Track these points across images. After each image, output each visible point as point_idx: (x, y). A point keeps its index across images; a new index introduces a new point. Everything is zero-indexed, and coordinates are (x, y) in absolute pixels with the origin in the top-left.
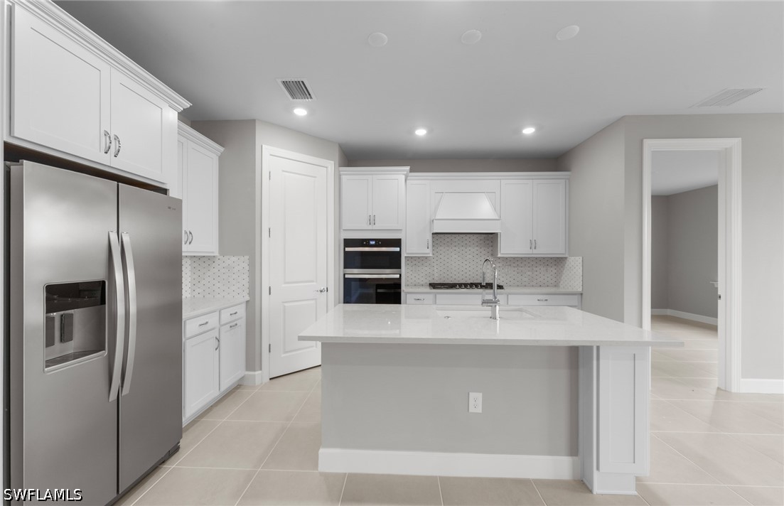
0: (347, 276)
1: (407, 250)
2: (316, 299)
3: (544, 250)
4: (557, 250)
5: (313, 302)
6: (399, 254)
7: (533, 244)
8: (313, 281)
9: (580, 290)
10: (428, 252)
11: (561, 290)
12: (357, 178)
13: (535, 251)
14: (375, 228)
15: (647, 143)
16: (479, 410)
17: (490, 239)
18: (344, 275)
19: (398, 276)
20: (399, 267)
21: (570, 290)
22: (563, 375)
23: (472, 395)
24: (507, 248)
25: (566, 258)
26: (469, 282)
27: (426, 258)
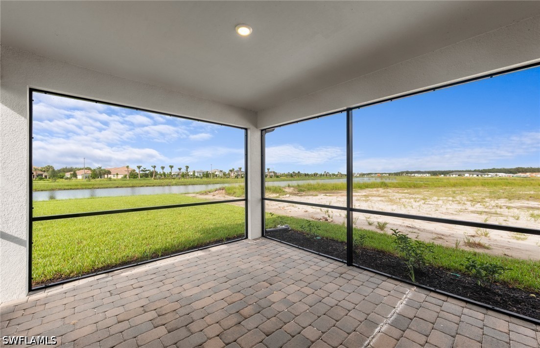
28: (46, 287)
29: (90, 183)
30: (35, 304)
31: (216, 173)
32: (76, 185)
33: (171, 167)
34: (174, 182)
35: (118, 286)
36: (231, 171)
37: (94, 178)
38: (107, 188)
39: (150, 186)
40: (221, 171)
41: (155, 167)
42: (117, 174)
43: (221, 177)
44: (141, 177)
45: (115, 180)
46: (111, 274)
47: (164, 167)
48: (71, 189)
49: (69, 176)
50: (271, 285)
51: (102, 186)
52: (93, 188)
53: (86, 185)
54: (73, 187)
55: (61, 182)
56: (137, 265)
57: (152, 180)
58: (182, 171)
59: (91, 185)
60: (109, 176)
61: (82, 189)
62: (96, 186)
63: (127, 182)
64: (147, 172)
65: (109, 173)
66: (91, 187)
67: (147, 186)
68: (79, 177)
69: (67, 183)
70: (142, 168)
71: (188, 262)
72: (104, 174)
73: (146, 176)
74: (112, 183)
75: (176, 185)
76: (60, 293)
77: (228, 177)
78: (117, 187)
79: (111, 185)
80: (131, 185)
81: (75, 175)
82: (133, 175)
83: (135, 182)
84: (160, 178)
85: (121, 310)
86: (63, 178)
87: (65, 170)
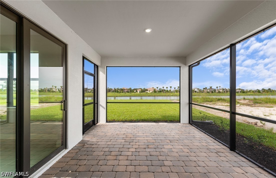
28: (110, 122)
29: (140, 94)
30: (106, 125)
31: (195, 90)
32: (136, 95)
33: (171, 87)
34: (171, 95)
35: (123, 127)
36: (204, 89)
37: (142, 92)
38: (145, 96)
39: (161, 96)
40: (198, 89)
41: (163, 87)
42: (150, 91)
43: (198, 92)
44: (158, 92)
45: (148, 93)
46: (124, 123)
47: (168, 87)
48: (135, 96)
49: (135, 92)
50: (171, 142)
51: (144, 96)
52: (141, 96)
53: (139, 95)
55: (133, 94)
56: (132, 122)
57: (162, 94)
58: (176, 89)
59: (140, 95)
60: (147, 91)
61: (138, 96)
62: (142, 96)
63: (152, 94)
64: (161, 90)
65: (147, 90)
66: (140, 96)
67: (160, 96)
68: (138, 92)
69: (134, 94)
70: (158, 88)
71: (147, 125)
72: (146, 91)
73: (160, 91)
74: (147, 94)
75: (172, 96)
76: (111, 124)
77: (202, 93)
78: (149, 96)
79: (147, 95)
80: (154, 95)
81: (137, 91)
82: (155, 91)
83: (155, 94)
84: (165, 93)
85: (119, 132)
86: (133, 92)
87: (134, 89)
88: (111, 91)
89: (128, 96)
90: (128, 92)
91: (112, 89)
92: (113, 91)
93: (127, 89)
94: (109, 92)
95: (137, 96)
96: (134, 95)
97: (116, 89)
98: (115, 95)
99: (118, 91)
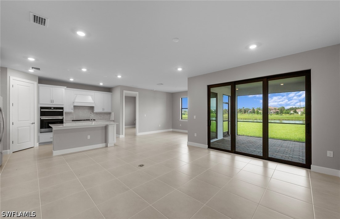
0: (41, 119)
1: (65, 111)
2: (30, 126)
3: (106, 111)
4: (109, 111)
5: (29, 127)
6: (63, 112)
7: (103, 109)
8: (29, 120)
9: (114, 120)
10: (72, 111)
11: (110, 120)
12: (45, 88)
13: (104, 111)
14: (53, 103)
15: (124, 91)
16: (89, 138)
17: (92, 108)
18: (40, 118)
19: (62, 118)
20: (63, 115)
21: (112, 120)
22: (104, 131)
23: (88, 136)
24: (96, 110)
25: (111, 113)
26: (85, 119)
27: (71, 113)
49: (292, 113)
54: (290, 119)
59: (302, 118)
68: (299, 113)
81: (296, 112)
86: (288, 113)
87: (291, 109)
88: (248, 112)
89: (275, 119)
90: (277, 114)
91: (249, 109)
92: (251, 112)
93: (275, 109)
94: (245, 113)
95: (294, 119)
96: (287, 118)
97: (254, 109)
98: (254, 117)
99: (258, 112)
